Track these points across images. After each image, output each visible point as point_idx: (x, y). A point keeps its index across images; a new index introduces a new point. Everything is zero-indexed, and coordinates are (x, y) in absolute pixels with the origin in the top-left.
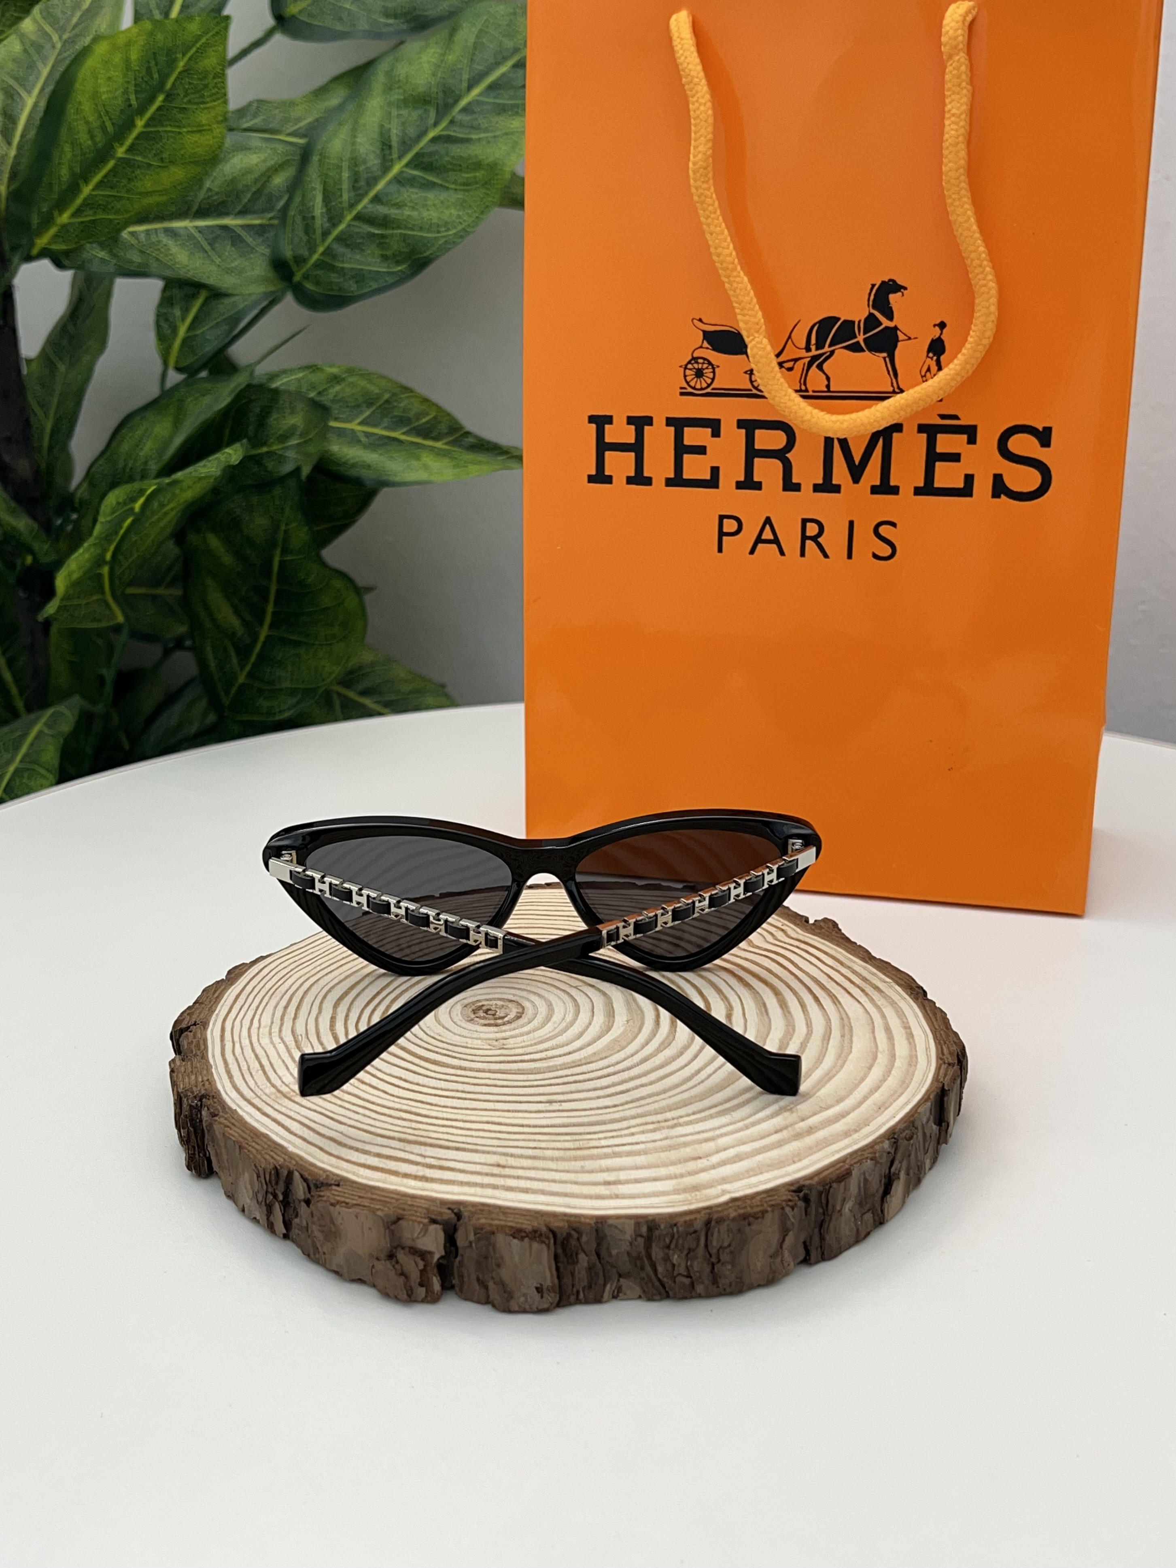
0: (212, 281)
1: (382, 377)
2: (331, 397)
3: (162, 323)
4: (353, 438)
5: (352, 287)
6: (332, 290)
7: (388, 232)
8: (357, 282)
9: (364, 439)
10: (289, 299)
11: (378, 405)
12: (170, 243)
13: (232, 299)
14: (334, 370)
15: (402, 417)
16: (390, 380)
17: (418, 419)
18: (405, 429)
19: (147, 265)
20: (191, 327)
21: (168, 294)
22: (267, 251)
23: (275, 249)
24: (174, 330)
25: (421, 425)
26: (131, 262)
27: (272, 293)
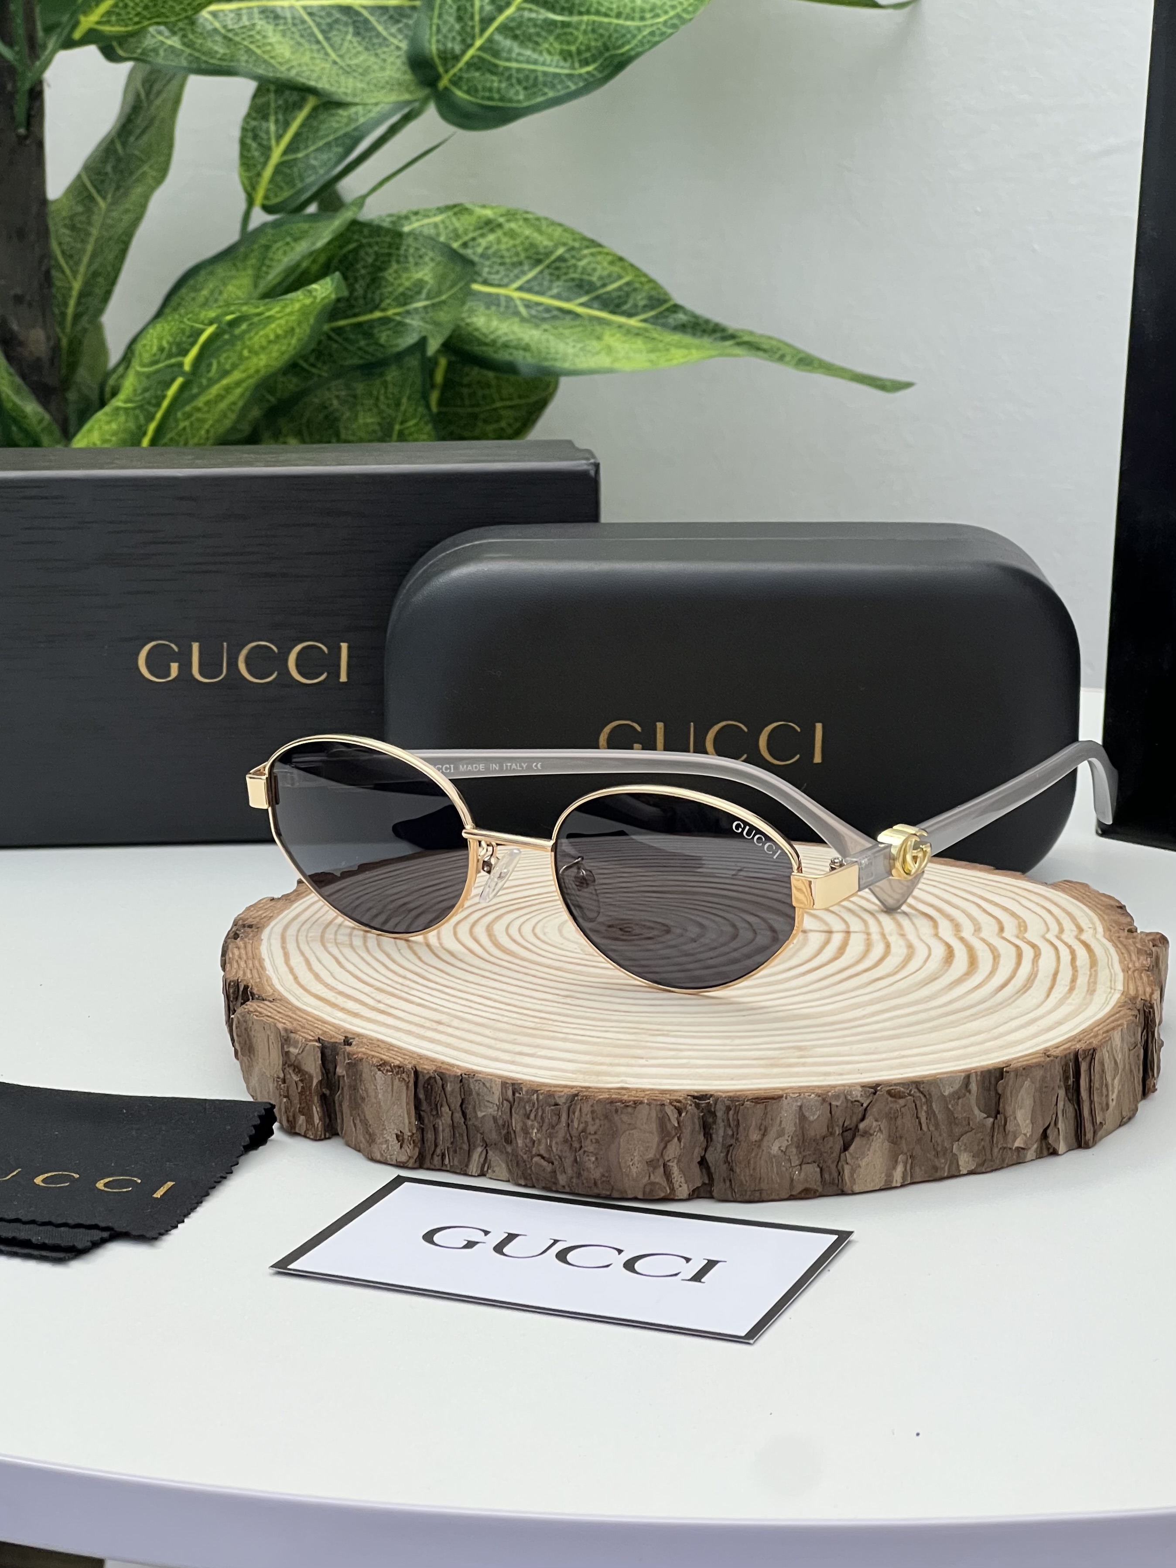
0: (322, 85)
1: (553, 223)
2: (480, 250)
3: (249, 141)
4: (508, 309)
5: (519, 96)
6: (490, 99)
7: (575, 19)
8: (525, 88)
9: (523, 310)
10: (431, 112)
11: (547, 262)
12: (269, 29)
13: (353, 110)
14: (489, 213)
15: (581, 280)
16: (566, 230)
17: (604, 285)
18: (584, 299)
19: (232, 58)
20: (291, 148)
21: (261, 101)
22: (404, 45)
23: (414, 41)
24: (266, 151)
25: (608, 293)
26: (211, 53)
27: (407, 103)
